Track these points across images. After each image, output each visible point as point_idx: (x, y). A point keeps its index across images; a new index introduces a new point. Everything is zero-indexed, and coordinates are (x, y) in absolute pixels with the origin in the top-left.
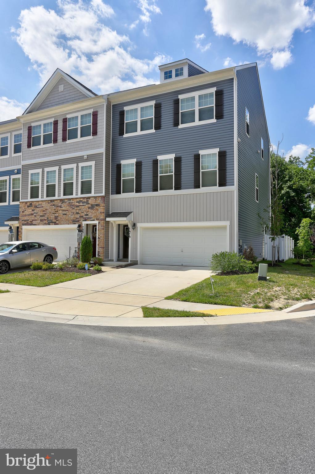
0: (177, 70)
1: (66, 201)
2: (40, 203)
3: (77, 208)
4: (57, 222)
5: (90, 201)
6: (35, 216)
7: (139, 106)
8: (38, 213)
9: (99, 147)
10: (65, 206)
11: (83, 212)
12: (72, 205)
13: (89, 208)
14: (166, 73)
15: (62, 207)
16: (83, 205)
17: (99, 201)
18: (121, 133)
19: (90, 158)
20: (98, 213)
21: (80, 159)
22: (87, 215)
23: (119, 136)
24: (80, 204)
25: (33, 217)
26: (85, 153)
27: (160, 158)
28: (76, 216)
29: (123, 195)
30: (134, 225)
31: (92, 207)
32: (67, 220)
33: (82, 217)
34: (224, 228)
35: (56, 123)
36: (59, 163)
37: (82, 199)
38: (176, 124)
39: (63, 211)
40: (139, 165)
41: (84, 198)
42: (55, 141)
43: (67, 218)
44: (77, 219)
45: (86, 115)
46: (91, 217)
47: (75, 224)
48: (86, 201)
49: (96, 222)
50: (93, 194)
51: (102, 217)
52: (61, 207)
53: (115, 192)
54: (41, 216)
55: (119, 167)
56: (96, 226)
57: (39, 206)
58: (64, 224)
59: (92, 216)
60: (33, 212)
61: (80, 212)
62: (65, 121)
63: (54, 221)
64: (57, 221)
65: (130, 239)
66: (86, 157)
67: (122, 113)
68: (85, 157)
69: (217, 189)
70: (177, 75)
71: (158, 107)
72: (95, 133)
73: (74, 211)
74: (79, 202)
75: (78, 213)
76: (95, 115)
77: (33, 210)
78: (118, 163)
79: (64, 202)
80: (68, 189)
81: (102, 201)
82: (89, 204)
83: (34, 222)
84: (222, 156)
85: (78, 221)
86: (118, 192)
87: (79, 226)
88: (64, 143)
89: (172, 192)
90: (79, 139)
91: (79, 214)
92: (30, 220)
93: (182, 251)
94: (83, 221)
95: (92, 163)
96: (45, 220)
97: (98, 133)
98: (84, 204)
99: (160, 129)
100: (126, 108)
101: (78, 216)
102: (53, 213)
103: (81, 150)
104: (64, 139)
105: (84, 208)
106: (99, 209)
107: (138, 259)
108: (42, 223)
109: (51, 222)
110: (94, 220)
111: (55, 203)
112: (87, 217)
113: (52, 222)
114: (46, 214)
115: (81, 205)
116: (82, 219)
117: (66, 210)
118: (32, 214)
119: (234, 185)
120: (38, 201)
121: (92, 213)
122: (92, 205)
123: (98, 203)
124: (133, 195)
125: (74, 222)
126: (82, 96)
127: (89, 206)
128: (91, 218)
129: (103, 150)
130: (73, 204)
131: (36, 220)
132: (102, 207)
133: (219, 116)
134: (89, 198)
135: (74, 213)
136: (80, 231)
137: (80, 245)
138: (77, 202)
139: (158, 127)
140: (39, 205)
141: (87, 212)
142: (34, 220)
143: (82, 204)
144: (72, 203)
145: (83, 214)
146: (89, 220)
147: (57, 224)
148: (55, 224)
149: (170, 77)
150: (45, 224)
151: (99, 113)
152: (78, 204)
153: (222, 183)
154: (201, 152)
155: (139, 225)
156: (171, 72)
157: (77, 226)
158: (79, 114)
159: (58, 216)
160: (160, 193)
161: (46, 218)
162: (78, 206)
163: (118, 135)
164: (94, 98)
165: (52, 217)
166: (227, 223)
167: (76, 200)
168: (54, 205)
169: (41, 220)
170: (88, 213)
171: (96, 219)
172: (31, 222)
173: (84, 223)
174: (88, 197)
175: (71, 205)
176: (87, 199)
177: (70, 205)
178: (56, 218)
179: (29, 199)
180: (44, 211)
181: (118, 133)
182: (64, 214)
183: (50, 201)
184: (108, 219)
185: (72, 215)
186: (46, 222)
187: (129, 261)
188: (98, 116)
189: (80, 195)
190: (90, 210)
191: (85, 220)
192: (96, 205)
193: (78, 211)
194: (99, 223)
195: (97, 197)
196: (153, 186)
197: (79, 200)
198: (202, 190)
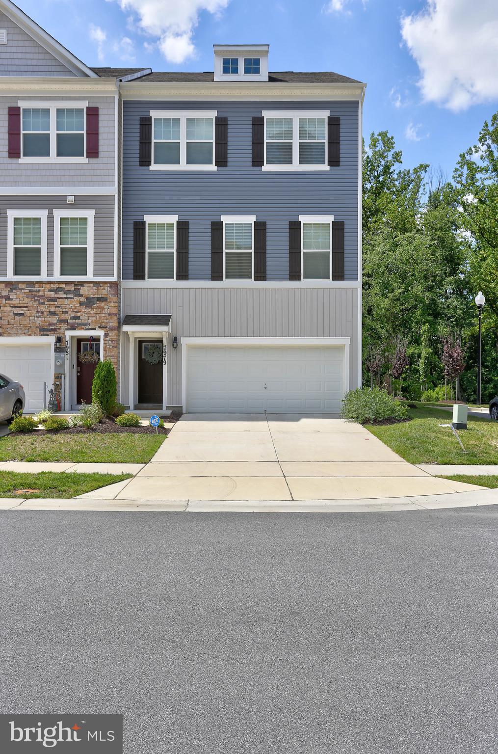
0: (247, 62)
1: (21, 286)
3: (52, 303)
5: (83, 290)
7: (183, 115)
9: (102, 183)
10: (17, 298)
11: (67, 312)
12: (39, 296)
13: (81, 304)
14: (226, 62)
15: (12, 299)
16: (66, 298)
17: (104, 292)
18: (145, 161)
19: (81, 202)
20: (103, 315)
21: (60, 202)
22: (78, 318)
23: (141, 165)
24: (56, 296)
26: (70, 191)
27: (226, 219)
28: (50, 319)
29: (149, 283)
30: (175, 341)
31: (89, 302)
32: (25, 326)
33: (66, 321)
34: (340, 348)
36: (3, 203)
37: (63, 286)
38: (257, 161)
39: (15, 307)
40: (183, 227)
41: (67, 283)
43: (24, 323)
44: (50, 325)
45: (70, 111)
46: (86, 322)
47: (47, 335)
48: (73, 289)
49: (100, 333)
50: (90, 276)
51: (113, 323)
52: (8, 298)
53: (132, 276)
55: (139, 227)
56: (99, 340)
58: (17, 335)
59: (89, 321)
61: (58, 311)
62: (14, 112)
65: (165, 368)
66: (71, 199)
67: (146, 123)
68: (69, 198)
69: (329, 283)
70: (247, 71)
71: (221, 124)
72: (93, 153)
73: (44, 308)
74: (56, 291)
75: (53, 314)
76: (93, 113)
78: (138, 219)
79: (15, 288)
80: (27, 260)
81: (112, 292)
82: (81, 296)
84: (338, 228)
85: (55, 330)
86: (139, 275)
87: (59, 340)
88: (14, 161)
89: (250, 283)
90: (53, 158)
91: (57, 315)
93: (265, 388)
94: (68, 329)
95: (89, 214)
97: (101, 154)
98: (68, 296)
99: (226, 166)
100: (154, 114)
101: (54, 320)
103: (59, 183)
104: (14, 153)
105: (70, 304)
106: (105, 307)
107: (184, 404)
110: (94, 329)
112: (77, 321)
115: (62, 298)
116: (64, 326)
117: (22, 305)
119: (357, 279)
121: (86, 315)
122: (87, 298)
123: (102, 296)
124: (173, 283)
125: (44, 331)
126: (58, 69)
127: (83, 299)
128: (86, 324)
129: (112, 189)
130: (41, 294)
132: (112, 304)
133: (334, 161)
134: (82, 284)
135: (42, 313)
136: (58, 350)
137: (61, 378)
138: (50, 291)
139: (221, 161)
141: (76, 312)
143: (64, 296)
144: (38, 291)
145: (67, 316)
146: (82, 329)
149: (235, 71)
151: (101, 112)
152: (53, 294)
153: (339, 275)
154: (304, 219)
155: (185, 341)
156: (235, 61)
157: (51, 340)
158: (53, 107)
159: (0, 318)
160: (226, 283)
162: (54, 300)
163: (138, 164)
164: (94, 80)
166: (346, 341)
167: (48, 286)
170: (79, 314)
171: (99, 327)
173: (68, 334)
174: (78, 282)
175: (35, 296)
176: (75, 285)
177: (33, 295)
181: (138, 160)
182: (16, 314)
184: (125, 328)
185: (39, 317)
187: (164, 408)
188: (101, 118)
189: (57, 276)
190: (83, 308)
191: (73, 328)
192: (99, 299)
193: (52, 309)
194: (106, 335)
195: (100, 282)
196: (213, 271)
197: (56, 286)
198: (305, 283)
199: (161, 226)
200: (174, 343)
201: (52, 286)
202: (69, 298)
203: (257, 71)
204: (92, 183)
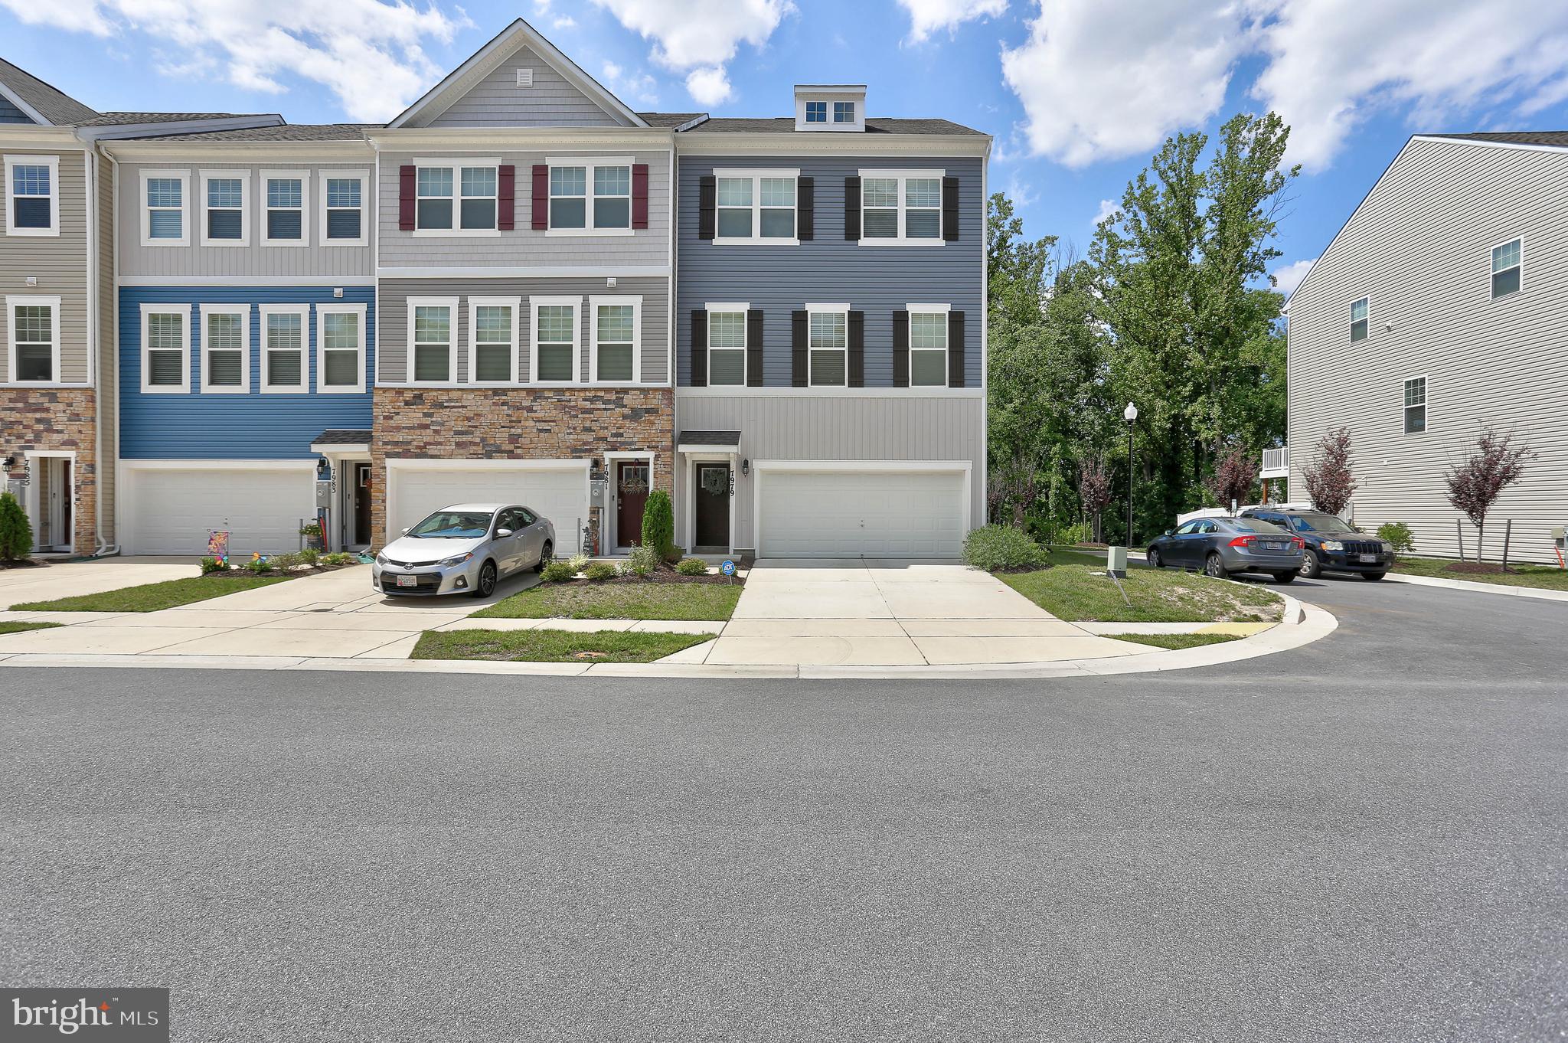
0: (837, 106)
1: (547, 394)
2: (454, 395)
3: (587, 416)
4: (519, 451)
5: (627, 400)
6: (436, 432)
7: (757, 174)
8: (446, 423)
9: (653, 261)
10: (542, 409)
11: (606, 428)
12: (570, 407)
13: (624, 417)
14: (810, 107)
15: (536, 411)
16: (605, 409)
17: (655, 402)
18: (707, 233)
19: (625, 286)
20: (654, 431)
21: (597, 285)
22: (621, 435)
23: (701, 238)
24: (592, 406)
25: (427, 436)
26: (612, 272)
27: (812, 308)
28: (584, 437)
29: (711, 390)
30: (745, 465)
31: (635, 415)
32: (552, 446)
33: (604, 439)
34: (960, 474)
35: (507, 173)
36: (524, 287)
37: (602, 394)
38: (852, 234)
39: (539, 421)
40: (756, 318)
41: (607, 390)
42: (507, 223)
43: (552, 441)
44: (585, 444)
45: (612, 170)
46: (631, 440)
47: (581, 457)
48: (614, 397)
49: (649, 455)
50: (636, 381)
51: (666, 442)
52: (530, 410)
53: (689, 381)
54: (457, 433)
55: (699, 319)
56: (647, 464)
57: (453, 404)
58: (542, 457)
59: (635, 440)
60: (428, 421)
61: (595, 426)
62: (540, 173)
63: (511, 447)
64: (519, 447)
65: (732, 500)
66: (612, 281)
67: (708, 185)
68: (609, 281)
69: (944, 391)
70: (838, 118)
71: (806, 187)
72: (641, 222)
73: (577, 423)
74: (592, 400)
75: (588, 430)
76: (641, 173)
77: (426, 415)
78: (697, 307)
79: (540, 397)
80: (555, 361)
81: (665, 402)
82: (625, 406)
83: (432, 450)
84: (957, 320)
85: (590, 451)
86: (698, 380)
87: (596, 463)
88: (539, 233)
89: (843, 391)
90: (589, 229)
91: (594, 431)
92: (415, 443)
93: (862, 526)
94: (607, 450)
95: (636, 301)
96: (475, 444)
97: (651, 225)
98: (608, 407)
99: (812, 240)
100: (719, 173)
101: (589, 437)
102: (503, 427)
103: (597, 262)
104: (539, 223)
105: (611, 417)
106: (656, 422)
107: (756, 546)
108: (461, 451)
109: (495, 452)
110: (642, 450)
111: (510, 397)
112: (619, 439)
113: (500, 451)
114: (476, 427)
115: (599, 409)
116: (602, 446)
117: (548, 419)
118: (427, 427)
119: (980, 386)
120: (448, 390)
121: (632, 431)
122: (632, 410)
123: (652, 407)
124: (743, 390)
125: (576, 452)
126: (597, 116)
127: (626, 411)
128: (631, 444)
129: (665, 269)
130: (572, 404)
131: (440, 444)
132: (664, 417)
133: (951, 234)
134: (626, 391)
135: (575, 428)
136: (596, 475)
137: (598, 513)
138: (584, 400)
139: (806, 234)
140: (450, 400)
141: (618, 428)
142: (431, 444)
143: (604, 406)
144: (570, 401)
145: (606, 433)
146: (625, 449)
147: (519, 457)
148: (511, 455)
149: (822, 118)
150: (476, 456)
151: (651, 171)
152: (588, 405)
153: (957, 381)
154: (912, 308)
155: (758, 465)
156: (823, 106)
157: (586, 463)
158: (590, 165)
159: (520, 436)
160: (812, 391)
161: (478, 440)
162: (590, 411)
163: (698, 236)
164: (643, 130)
165: (501, 437)
166: (966, 466)
167: (582, 394)
168: (503, 404)
169: (458, 445)
170: (621, 431)
171: (648, 447)
172: (418, 447)
173: (609, 456)
174: (621, 388)
175: (566, 407)
176: (617, 393)
177: (562, 405)
178: (514, 439)
179: (411, 382)
180: (469, 419)
181: (698, 231)
182: (540, 431)
183: (490, 393)
184: (682, 448)
185: (571, 433)
186: (479, 449)
187: (731, 552)
188: (651, 178)
189: (594, 381)
190: (627, 422)
191: (614, 449)
192: (648, 411)
193: (588, 424)
194: (657, 457)
195: (649, 389)
196: (794, 374)
197: (592, 394)
198: (913, 391)
199: (728, 316)
200: (744, 467)
201: (588, 394)
202: (610, 409)
203: (850, 118)
204: (639, 262)
